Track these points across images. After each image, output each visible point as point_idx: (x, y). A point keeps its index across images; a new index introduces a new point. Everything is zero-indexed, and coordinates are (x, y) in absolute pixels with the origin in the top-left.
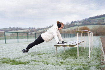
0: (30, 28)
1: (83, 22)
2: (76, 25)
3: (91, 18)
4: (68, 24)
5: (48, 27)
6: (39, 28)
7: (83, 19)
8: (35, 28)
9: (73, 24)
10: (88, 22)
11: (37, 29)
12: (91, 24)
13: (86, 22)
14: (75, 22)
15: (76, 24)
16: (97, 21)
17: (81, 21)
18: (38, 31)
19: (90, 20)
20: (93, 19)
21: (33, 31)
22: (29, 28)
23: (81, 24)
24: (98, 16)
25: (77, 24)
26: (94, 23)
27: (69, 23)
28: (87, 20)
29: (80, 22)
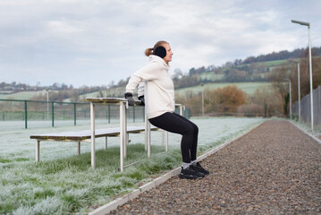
0: (55, 87)
1: (227, 72)
2: (206, 81)
3: (251, 60)
4: (180, 77)
5: (116, 84)
6: (87, 88)
7: (228, 63)
8: (71, 87)
9: (194, 76)
10: (244, 73)
11: (79, 90)
12: (252, 78)
13: (236, 70)
14: (202, 70)
15: (203, 77)
16: (271, 69)
17: (220, 68)
18: (81, 97)
19: (249, 65)
20: (260, 64)
21: (66, 97)
22: (54, 85)
23: (220, 77)
24: (274, 53)
25: (209, 77)
26: (263, 76)
27: (181, 74)
28: (241, 66)
29: (217, 71)
